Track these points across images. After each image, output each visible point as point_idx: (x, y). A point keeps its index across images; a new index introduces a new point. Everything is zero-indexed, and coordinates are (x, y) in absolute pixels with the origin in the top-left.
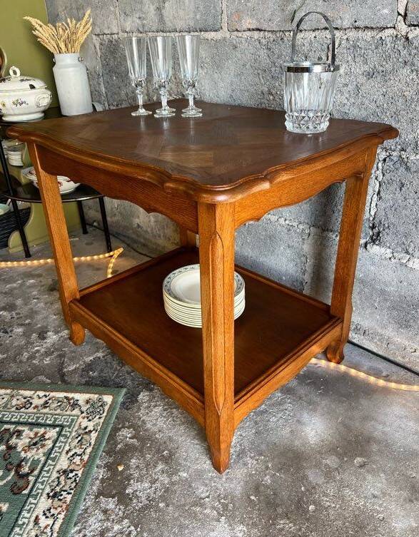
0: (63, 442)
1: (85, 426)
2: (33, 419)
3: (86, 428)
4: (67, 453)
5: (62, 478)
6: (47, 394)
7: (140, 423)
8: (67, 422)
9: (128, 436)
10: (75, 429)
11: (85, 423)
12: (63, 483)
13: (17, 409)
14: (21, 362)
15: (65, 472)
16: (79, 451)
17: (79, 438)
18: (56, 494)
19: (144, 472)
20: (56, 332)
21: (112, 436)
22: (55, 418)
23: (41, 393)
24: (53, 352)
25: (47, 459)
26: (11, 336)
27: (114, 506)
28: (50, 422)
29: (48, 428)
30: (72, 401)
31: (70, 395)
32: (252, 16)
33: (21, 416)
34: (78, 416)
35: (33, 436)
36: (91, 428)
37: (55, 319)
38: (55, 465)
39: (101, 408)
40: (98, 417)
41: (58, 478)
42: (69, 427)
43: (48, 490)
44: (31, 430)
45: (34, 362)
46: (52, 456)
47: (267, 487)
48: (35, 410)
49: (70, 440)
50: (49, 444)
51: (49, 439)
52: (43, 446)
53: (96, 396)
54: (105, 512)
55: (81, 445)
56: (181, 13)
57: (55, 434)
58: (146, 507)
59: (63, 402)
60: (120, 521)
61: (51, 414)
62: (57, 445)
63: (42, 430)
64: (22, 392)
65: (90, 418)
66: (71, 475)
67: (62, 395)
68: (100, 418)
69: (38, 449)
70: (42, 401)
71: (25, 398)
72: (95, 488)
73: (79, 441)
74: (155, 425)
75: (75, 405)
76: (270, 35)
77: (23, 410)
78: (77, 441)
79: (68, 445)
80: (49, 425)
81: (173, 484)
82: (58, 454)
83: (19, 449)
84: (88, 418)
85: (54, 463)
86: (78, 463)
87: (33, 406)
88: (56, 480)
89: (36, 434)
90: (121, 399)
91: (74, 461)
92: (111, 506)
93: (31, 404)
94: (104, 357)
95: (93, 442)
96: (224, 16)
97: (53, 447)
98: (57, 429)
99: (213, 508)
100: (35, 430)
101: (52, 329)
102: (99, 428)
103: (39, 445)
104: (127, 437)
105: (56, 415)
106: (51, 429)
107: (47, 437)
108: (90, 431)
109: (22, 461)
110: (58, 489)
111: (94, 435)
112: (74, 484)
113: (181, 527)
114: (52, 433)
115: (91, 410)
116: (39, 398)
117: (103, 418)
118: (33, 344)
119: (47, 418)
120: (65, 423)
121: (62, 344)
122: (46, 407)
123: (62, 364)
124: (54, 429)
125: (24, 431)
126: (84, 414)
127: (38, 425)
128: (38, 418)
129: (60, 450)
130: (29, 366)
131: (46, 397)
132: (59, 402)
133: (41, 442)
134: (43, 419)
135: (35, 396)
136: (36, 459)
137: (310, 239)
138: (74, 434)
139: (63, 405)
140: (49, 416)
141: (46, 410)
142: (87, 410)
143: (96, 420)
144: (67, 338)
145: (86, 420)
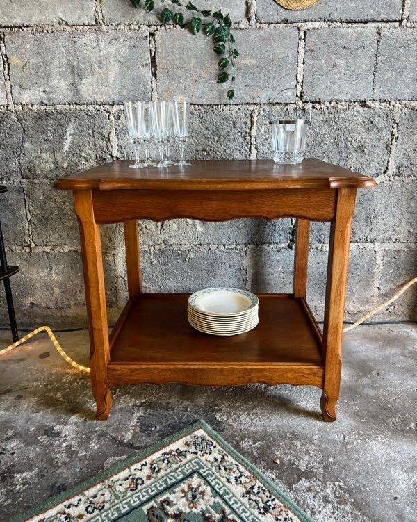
0: (214, 479)
2: (161, 485)
3: (216, 460)
4: (229, 482)
5: (253, 497)
6: (143, 462)
7: (246, 432)
8: (194, 466)
9: (250, 443)
10: (209, 466)
11: (211, 458)
12: (258, 499)
13: (133, 490)
14: (65, 463)
15: (248, 492)
16: (237, 474)
17: (222, 468)
18: (264, 508)
19: (294, 453)
20: (65, 423)
21: (240, 451)
23: (138, 466)
24: (89, 438)
25: (221, 497)
26: (13, 454)
27: (309, 484)
28: (181, 476)
29: (186, 481)
31: (167, 450)
32: (183, 94)
33: (147, 492)
34: (197, 457)
35: (183, 495)
36: (219, 457)
37: (43, 416)
38: (234, 495)
39: (204, 441)
40: (212, 447)
41: (250, 499)
42: (202, 468)
43: (256, 512)
44: (174, 492)
45: (80, 455)
46: (221, 493)
47: (361, 411)
48: (152, 480)
49: (218, 474)
50: (204, 487)
51: (199, 486)
52: (203, 493)
53: (189, 437)
54: (309, 490)
55: (231, 470)
56: (103, 89)
57: (199, 480)
58: (326, 468)
59: (167, 459)
60: (326, 487)
61: (171, 472)
62: (213, 484)
63: (184, 486)
64: (115, 478)
65: (207, 451)
66: (256, 490)
67: (158, 454)
68: (215, 447)
69: (203, 498)
70: (147, 471)
71: (126, 479)
72: (280, 485)
73: (225, 469)
74: (256, 426)
75: (180, 453)
76: (200, 107)
77: (139, 487)
78: (223, 471)
79: (221, 478)
80: (184, 479)
81: (319, 445)
82: (224, 488)
83: (187, 511)
84: (206, 453)
85: (231, 495)
86: (248, 480)
87: (144, 479)
88: (251, 501)
89: (183, 491)
90: (210, 427)
91: (243, 482)
92: (307, 485)
93: (140, 478)
94: (145, 414)
95: (237, 463)
96: (155, 93)
97: (212, 487)
98: (195, 475)
99: (356, 439)
100: (177, 490)
101: (55, 424)
102: (225, 452)
103: (198, 496)
104: (251, 445)
106: (189, 479)
107: (195, 486)
108: (223, 459)
109: (204, 514)
110: (261, 505)
111: (229, 459)
112: (267, 493)
113: (357, 460)
114: (195, 481)
115: (199, 448)
116: (140, 470)
117: (218, 446)
118: (52, 444)
119: (174, 476)
120: (195, 468)
121: (87, 427)
122: (158, 471)
123: (114, 439)
124: (192, 477)
125: (168, 498)
126: (199, 453)
127: (173, 485)
128: (165, 481)
129: (221, 485)
130: (80, 460)
131: (146, 465)
132: (163, 461)
133: (197, 493)
134: (171, 479)
135: (133, 472)
136: (212, 504)
137: (247, 254)
138: (213, 469)
139: (171, 460)
140: (173, 474)
141: (162, 473)
142: (197, 450)
143: (215, 450)
144: (85, 420)
145: (207, 455)
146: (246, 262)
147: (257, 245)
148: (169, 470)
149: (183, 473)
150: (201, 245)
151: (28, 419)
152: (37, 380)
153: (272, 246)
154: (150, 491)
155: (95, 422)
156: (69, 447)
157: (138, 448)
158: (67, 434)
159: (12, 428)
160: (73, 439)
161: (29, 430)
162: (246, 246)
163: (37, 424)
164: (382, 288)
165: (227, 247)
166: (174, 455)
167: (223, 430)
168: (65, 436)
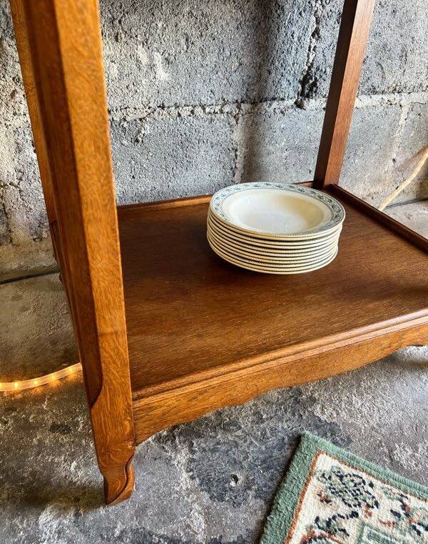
1: (389, 514)
3: (396, 514)
9: (410, 452)
10: (398, 535)
11: (382, 514)
17: (421, 529)
30: (317, 532)
31: (300, 531)
34: (363, 524)
36: (397, 506)
39: (345, 480)
40: (370, 489)
53: (314, 481)
65: (370, 502)
68: (371, 485)
75: (330, 527)
84: (368, 506)
90: (328, 443)
94: (193, 452)
102: (395, 490)
104: (413, 456)
108: (404, 507)
111: (413, 502)
115: (349, 497)
117: (374, 481)
121: (93, 533)
126: (360, 511)
137: (239, 121)
138: (409, 538)
142: (350, 506)
143: (377, 492)
144: (77, 515)
145: (374, 511)
146: (238, 136)
147: (254, 103)
150: (163, 108)
153: (275, 104)
155: (102, 511)
162: (239, 107)
164: (398, 159)
165: (208, 110)
166: (322, 537)
167: (350, 441)
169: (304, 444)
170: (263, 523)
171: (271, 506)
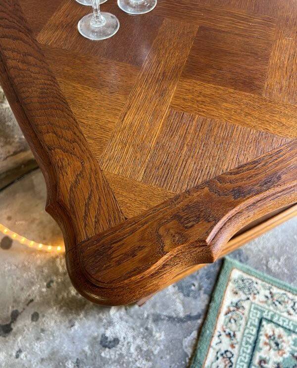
0: (279, 318)
1: (264, 297)
2: (247, 348)
3: (267, 297)
4: (290, 314)
6: (217, 334)
7: (265, 251)
8: (257, 314)
9: (276, 262)
11: (260, 297)
13: (231, 366)
16: (291, 304)
17: (277, 303)
20: (110, 323)
21: (275, 275)
22: (250, 326)
23: (215, 340)
24: (147, 329)
25: (294, 332)
28: (255, 330)
29: (261, 333)
30: (232, 308)
31: (224, 309)
33: (241, 361)
34: (252, 303)
35: (268, 347)
36: (267, 293)
37: (82, 326)
39: (245, 281)
40: (255, 285)
42: (262, 312)
44: (261, 349)
45: (156, 352)
46: (292, 328)
48: (237, 346)
49: (278, 312)
50: (279, 331)
51: (273, 331)
52: (280, 336)
53: (230, 284)
55: (284, 302)
57: (269, 325)
59: (231, 317)
61: (245, 330)
62: (281, 323)
63: (263, 339)
64: (208, 363)
65: (256, 292)
67: (222, 318)
68: (257, 283)
69: (283, 341)
70: (226, 340)
71: (217, 358)
73: (280, 303)
74: (268, 240)
75: (237, 306)
77: (233, 360)
78: (279, 305)
79: (282, 314)
80: (258, 331)
82: (291, 323)
83: (280, 359)
84: (254, 294)
87: (230, 349)
89: (266, 344)
90: (237, 262)
93: (226, 351)
95: (283, 292)
97: (282, 327)
98: (264, 323)
100: (261, 344)
101: (102, 330)
102: (267, 285)
103: (279, 341)
104: (278, 264)
105: (247, 324)
106: (262, 329)
107: (270, 333)
108: (271, 293)
109: (293, 355)
111: (275, 290)
114: (268, 328)
115: (246, 290)
116: (221, 342)
118: (121, 355)
119: (249, 333)
120: (258, 316)
121: (135, 317)
122: (234, 335)
123: (170, 318)
124: (263, 326)
125: (260, 357)
126: (251, 297)
127: (256, 342)
128: (247, 343)
129: (287, 321)
130: (162, 358)
131: (220, 335)
132: (230, 321)
133: (276, 339)
134: (250, 338)
135: (217, 348)
136: (293, 343)
138: (271, 308)
139: (234, 316)
140: (247, 331)
141: (239, 335)
142: (246, 294)
143: (258, 287)
144: (126, 309)
145: (257, 296)
148: (242, 329)
149: (254, 326)
151: (72, 340)
152: (33, 284)
154: (243, 359)
156: (139, 348)
157: (197, 317)
158: (123, 335)
159: (66, 358)
160: (134, 338)
161: (84, 351)
163: (86, 340)
166: (234, 311)
167: (248, 258)
168: (124, 338)
169: (226, 265)
170: (208, 307)
171: (211, 299)
